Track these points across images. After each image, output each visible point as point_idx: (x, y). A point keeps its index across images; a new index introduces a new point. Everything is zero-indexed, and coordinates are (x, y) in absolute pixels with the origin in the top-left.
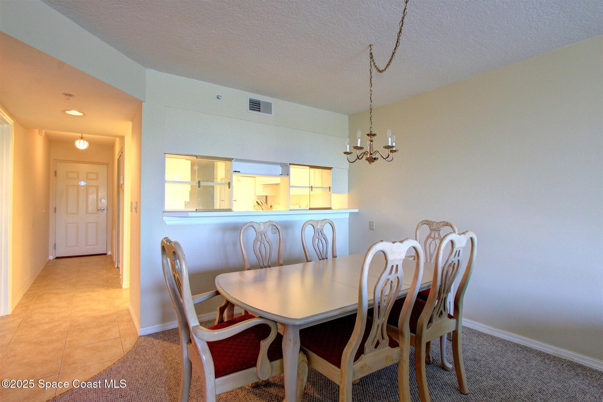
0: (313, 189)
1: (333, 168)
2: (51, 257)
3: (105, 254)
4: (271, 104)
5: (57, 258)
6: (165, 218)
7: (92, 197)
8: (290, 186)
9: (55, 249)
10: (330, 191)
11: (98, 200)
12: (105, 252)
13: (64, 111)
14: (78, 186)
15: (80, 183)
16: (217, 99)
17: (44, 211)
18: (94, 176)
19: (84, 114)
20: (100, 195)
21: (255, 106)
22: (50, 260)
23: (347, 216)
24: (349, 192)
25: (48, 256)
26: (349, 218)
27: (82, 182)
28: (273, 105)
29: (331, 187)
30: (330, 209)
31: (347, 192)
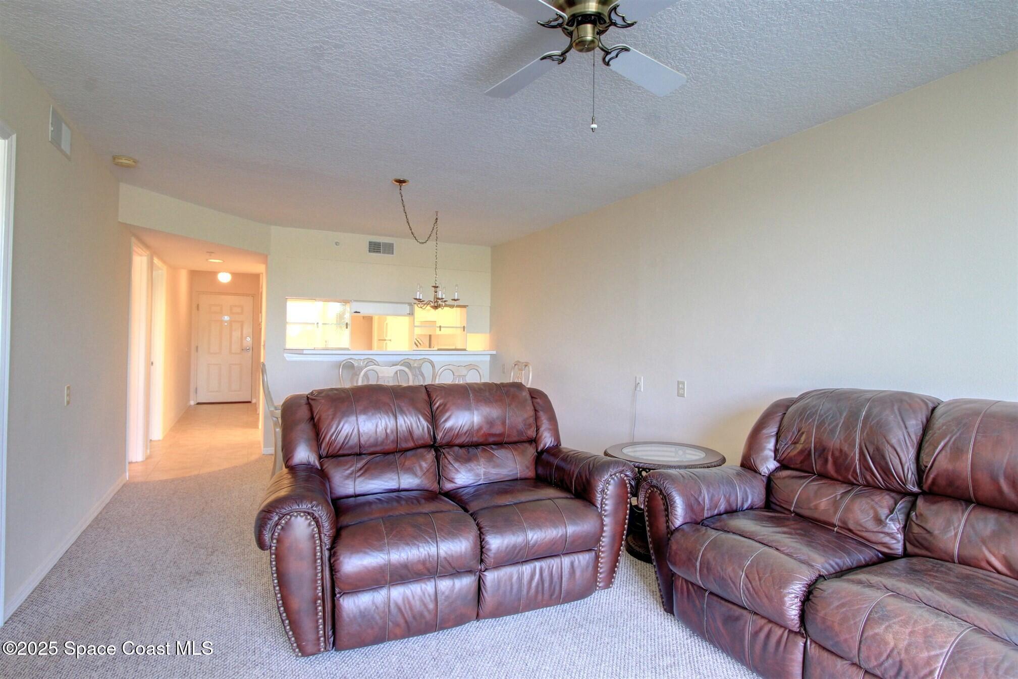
0: (442, 329)
1: (467, 306)
2: (192, 403)
3: (249, 402)
4: (393, 244)
5: (198, 404)
6: (285, 355)
7: (236, 335)
8: (415, 326)
9: (196, 393)
10: (464, 331)
11: (242, 338)
12: (249, 400)
13: (207, 260)
14: (222, 322)
15: (223, 318)
16: (336, 246)
17: (187, 350)
18: (238, 310)
19: (224, 261)
20: (245, 331)
21: (375, 247)
22: (191, 405)
23: (488, 358)
24: (490, 332)
25: (189, 401)
26: (490, 361)
27: (226, 317)
28: (394, 245)
29: (465, 326)
30: (465, 350)
31: (488, 330)
